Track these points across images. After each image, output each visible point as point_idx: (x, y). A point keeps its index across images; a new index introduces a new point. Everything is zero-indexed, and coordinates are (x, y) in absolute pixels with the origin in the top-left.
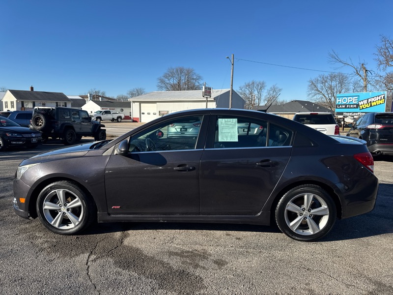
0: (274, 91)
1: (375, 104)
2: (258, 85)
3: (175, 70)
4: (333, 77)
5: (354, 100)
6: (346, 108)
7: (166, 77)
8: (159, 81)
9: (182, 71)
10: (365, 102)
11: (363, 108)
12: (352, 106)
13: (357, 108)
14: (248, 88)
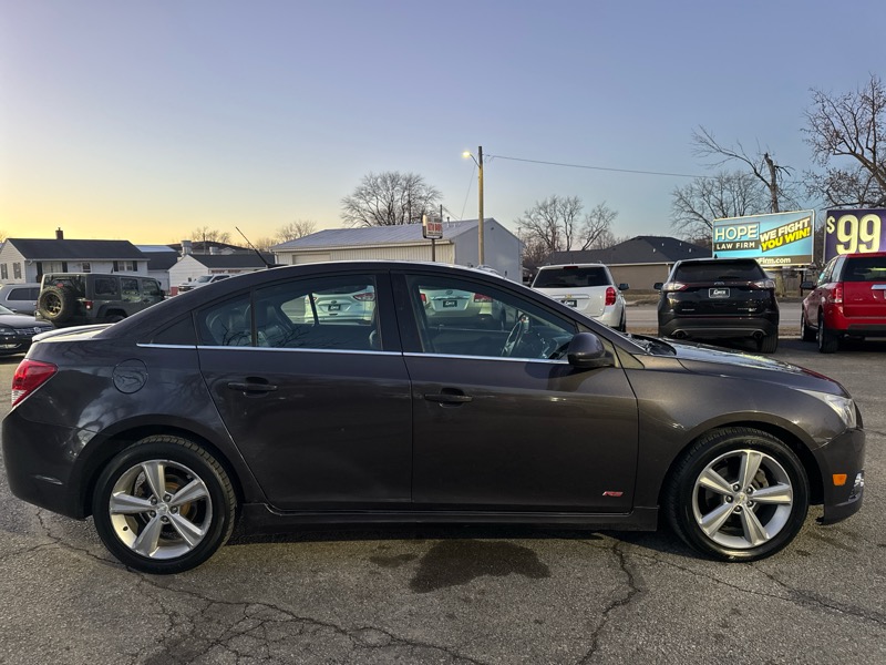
0: (601, 216)
1: (792, 237)
2: (565, 206)
3: (379, 180)
4: (724, 182)
5: (750, 232)
6: (734, 248)
7: (359, 194)
8: (346, 205)
9: (394, 179)
10: (773, 234)
11: (768, 249)
12: (746, 245)
13: (757, 247)
14: (542, 212)
